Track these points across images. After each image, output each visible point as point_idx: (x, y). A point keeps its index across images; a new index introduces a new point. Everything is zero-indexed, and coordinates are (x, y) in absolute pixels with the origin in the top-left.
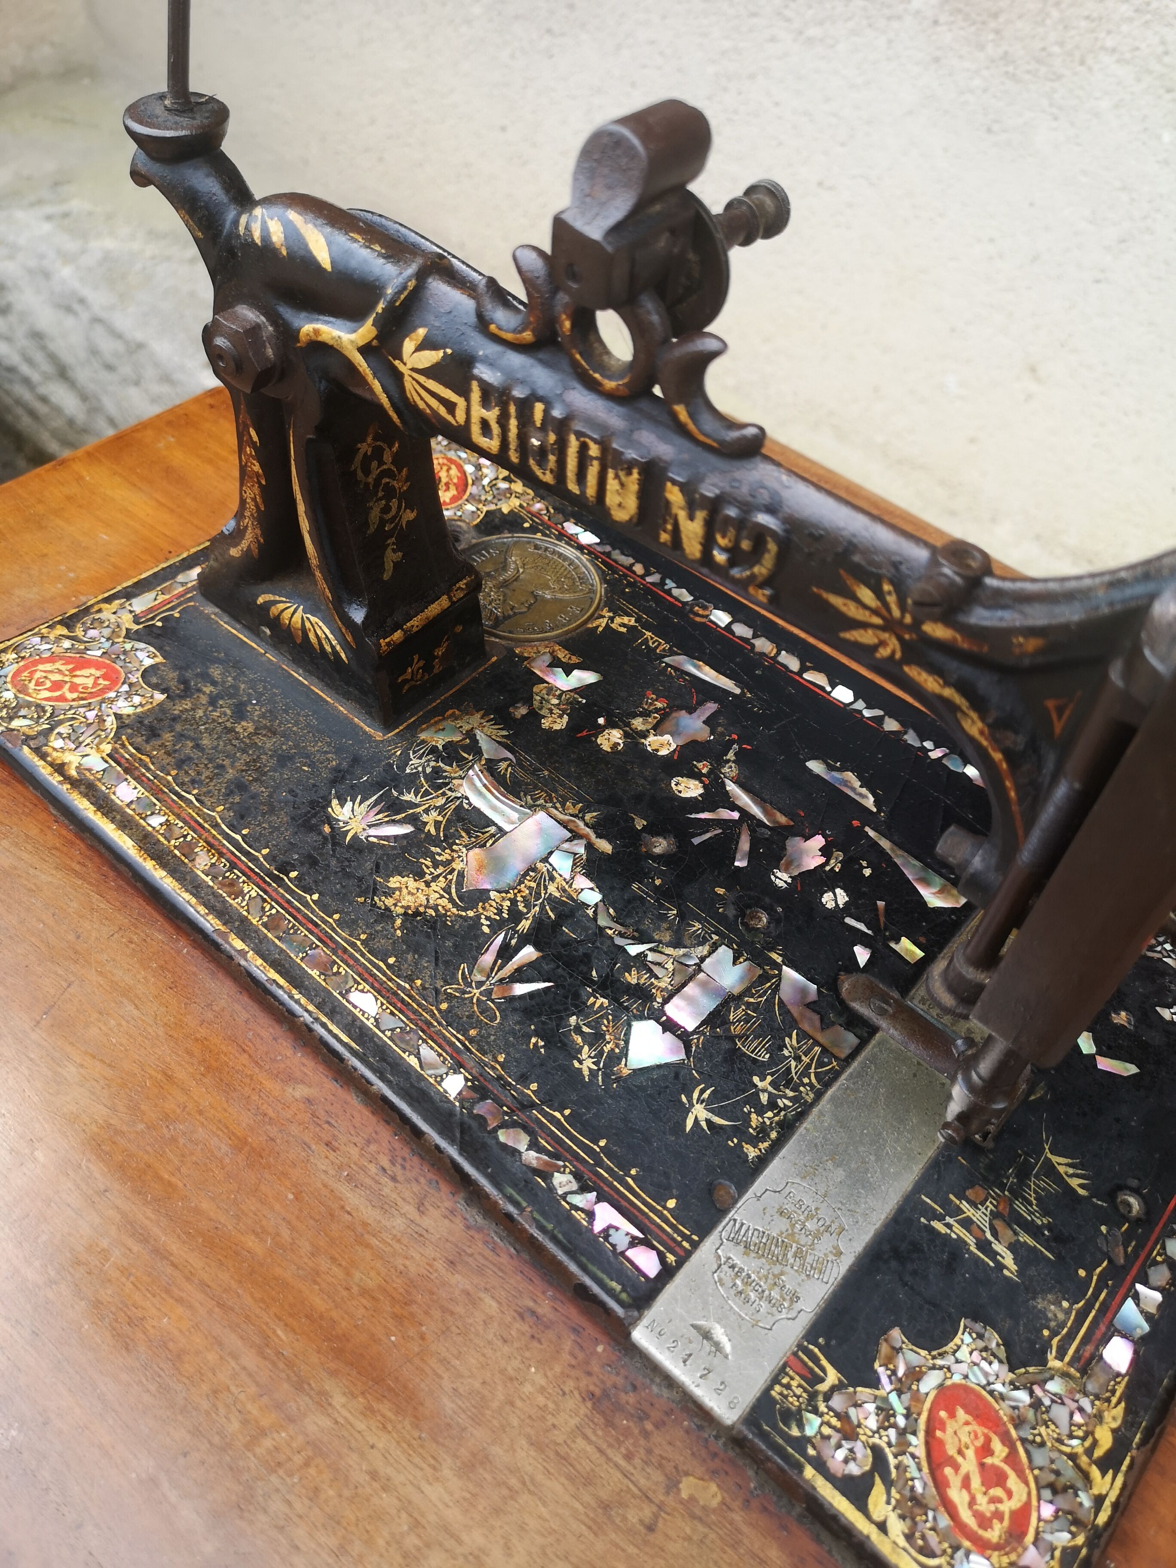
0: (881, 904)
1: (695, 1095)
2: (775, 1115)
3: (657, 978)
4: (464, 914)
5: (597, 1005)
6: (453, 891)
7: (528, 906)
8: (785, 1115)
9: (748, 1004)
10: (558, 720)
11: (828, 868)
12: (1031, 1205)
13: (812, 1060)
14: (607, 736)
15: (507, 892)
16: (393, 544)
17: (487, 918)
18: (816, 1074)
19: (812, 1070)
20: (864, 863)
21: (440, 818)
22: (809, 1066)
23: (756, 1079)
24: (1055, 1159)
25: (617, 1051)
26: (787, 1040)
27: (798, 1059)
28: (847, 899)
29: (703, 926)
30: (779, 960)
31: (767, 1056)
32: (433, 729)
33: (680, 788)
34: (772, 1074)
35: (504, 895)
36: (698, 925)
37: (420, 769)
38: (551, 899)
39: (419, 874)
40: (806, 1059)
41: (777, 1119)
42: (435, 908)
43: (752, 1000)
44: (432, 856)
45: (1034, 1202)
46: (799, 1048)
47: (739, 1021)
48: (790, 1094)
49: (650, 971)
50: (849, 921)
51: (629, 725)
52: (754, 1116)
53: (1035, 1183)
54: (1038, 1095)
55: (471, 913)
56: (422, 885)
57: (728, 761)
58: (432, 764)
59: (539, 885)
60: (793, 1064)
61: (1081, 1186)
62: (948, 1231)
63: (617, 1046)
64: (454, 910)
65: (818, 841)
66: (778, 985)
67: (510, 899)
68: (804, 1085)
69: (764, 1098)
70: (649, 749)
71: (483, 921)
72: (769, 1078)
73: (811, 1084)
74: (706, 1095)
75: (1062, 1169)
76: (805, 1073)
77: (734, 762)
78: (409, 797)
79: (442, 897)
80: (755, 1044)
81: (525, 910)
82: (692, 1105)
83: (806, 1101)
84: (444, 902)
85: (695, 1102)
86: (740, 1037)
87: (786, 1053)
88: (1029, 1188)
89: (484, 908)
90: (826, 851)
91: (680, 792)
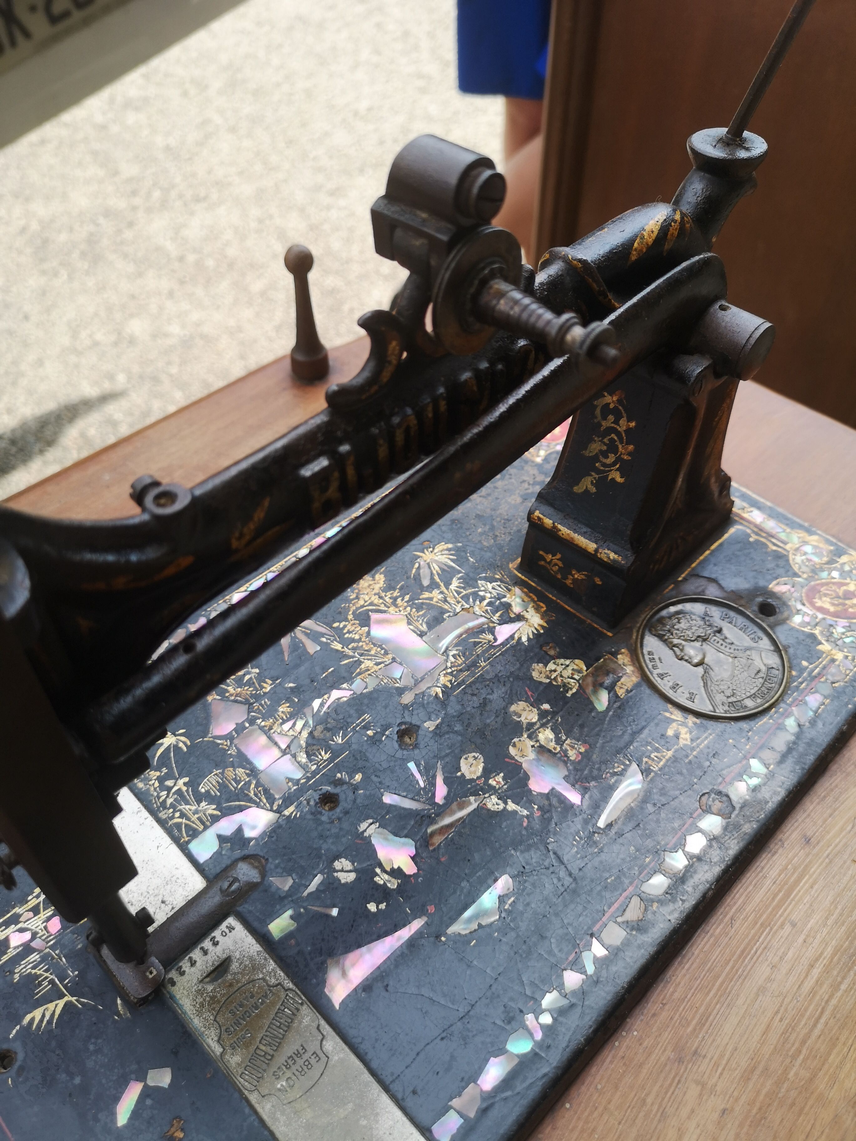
0: (335, 912)
1: (183, 738)
2: (155, 789)
3: (282, 724)
4: (350, 613)
5: (265, 685)
6: (370, 608)
7: (354, 649)
8: (152, 795)
9: (249, 783)
10: (543, 675)
11: (378, 870)
12: (33, 968)
13: (193, 822)
14: (527, 709)
15: (367, 637)
16: (595, 478)
17: (345, 626)
18: (181, 823)
19: (184, 821)
20: (383, 906)
21: (435, 600)
22: (188, 819)
23: (186, 779)
24: (61, 1003)
25: (227, 694)
26: (214, 807)
27: (196, 812)
28: (343, 881)
29: (325, 761)
30: (287, 813)
31: (203, 790)
32: (523, 595)
33: (471, 760)
34: (187, 791)
35: (365, 635)
36: (326, 757)
37: (483, 589)
38: (359, 663)
39: (385, 590)
40: (194, 818)
41: (152, 789)
42: (357, 598)
43: (253, 786)
44: (403, 596)
45: (33, 971)
46: (205, 814)
47: (235, 775)
48: (169, 801)
49: (288, 720)
50: (318, 879)
51: (543, 725)
52: (158, 774)
53: (46, 978)
54: (120, 1008)
55: (350, 617)
56: (376, 591)
57: (506, 803)
58: (488, 595)
59: (371, 655)
60: (193, 808)
61: (33, 1019)
62: (34, 895)
63: (231, 695)
64: (354, 608)
65: (409, 868)
66: (262, 808)
67: (360, 639)
68: (174, 812)
69: (169, 783)
70: (516, 740)
71: (344, 623)
72: (184, 789)
73: (173, 817)
74: (181, 745)
75: (51, 1006)
76: (183, 815)
77: (505, 808)
78: (455, 583)
79: (366, 602)
80: (214, 783)
81: (350, 647)
82: (175, 735)
83: (160, 812)
84: (361, 602)
85: (178, 737)
86: (223, 773)
87: (203, 804)
88: (46, 971)
89: (354, 624)
90: (396, 873)
91: (466, 759)
